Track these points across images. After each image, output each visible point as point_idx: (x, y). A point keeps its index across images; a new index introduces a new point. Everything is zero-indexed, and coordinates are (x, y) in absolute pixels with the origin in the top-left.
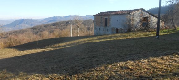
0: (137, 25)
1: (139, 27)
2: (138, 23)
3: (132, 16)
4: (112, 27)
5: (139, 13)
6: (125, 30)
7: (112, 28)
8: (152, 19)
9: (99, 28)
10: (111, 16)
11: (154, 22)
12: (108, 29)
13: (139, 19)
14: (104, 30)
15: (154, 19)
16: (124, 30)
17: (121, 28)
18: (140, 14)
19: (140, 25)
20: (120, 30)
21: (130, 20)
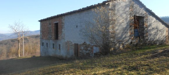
0: (122, 35)
1: (128, 38)
2: (125, 30)
3: (111, 9)
4: (66, 41)
5: (126, 6)
6: (94, 48)
7: (66, 43)
8: (150, 22)
9: (47, 43)
10: (63, 17)
11: (153, 29)
12: (60, 45)
13: (126, 19)
14: (53, 47)
15: (153, 21)
16: (92, 48)
17: (84, 44)
18: (128, 9)
19: (129, 34)
20: (82, 48)
21: (107, 22)
